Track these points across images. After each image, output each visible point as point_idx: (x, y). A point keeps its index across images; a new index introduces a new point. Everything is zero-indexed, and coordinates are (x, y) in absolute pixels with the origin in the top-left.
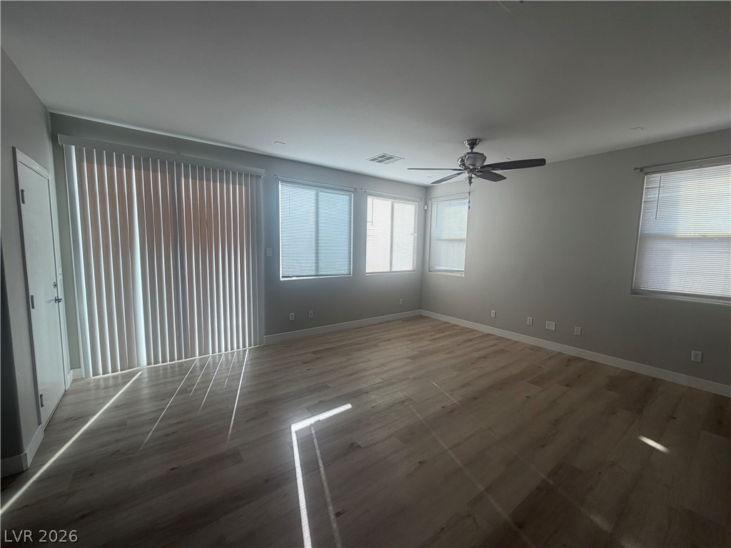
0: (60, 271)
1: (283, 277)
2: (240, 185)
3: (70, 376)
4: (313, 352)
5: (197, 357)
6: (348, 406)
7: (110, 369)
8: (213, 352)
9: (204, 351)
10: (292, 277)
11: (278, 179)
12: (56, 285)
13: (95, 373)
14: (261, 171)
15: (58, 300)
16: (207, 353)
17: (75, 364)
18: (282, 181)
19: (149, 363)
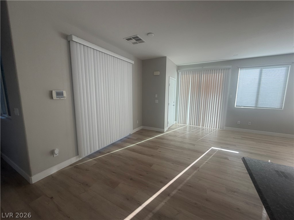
0: (175, 99)
1: (236, 106)
2: (221, 73)
3: (175, 122)
4: (242, 137)
5: (201, 126)
6: (238, 152)
7: (181, 123)
8: (206, 127)
9: (203, 125)
10: (241, 106)
11: (238, 68)
12: (174, 102)
13: (179, 123)
14: (230, 66)
15: (174, 105)
16: (204, 126)
17: (176, 120)
18: (240, 68)
19: (189, 124)
